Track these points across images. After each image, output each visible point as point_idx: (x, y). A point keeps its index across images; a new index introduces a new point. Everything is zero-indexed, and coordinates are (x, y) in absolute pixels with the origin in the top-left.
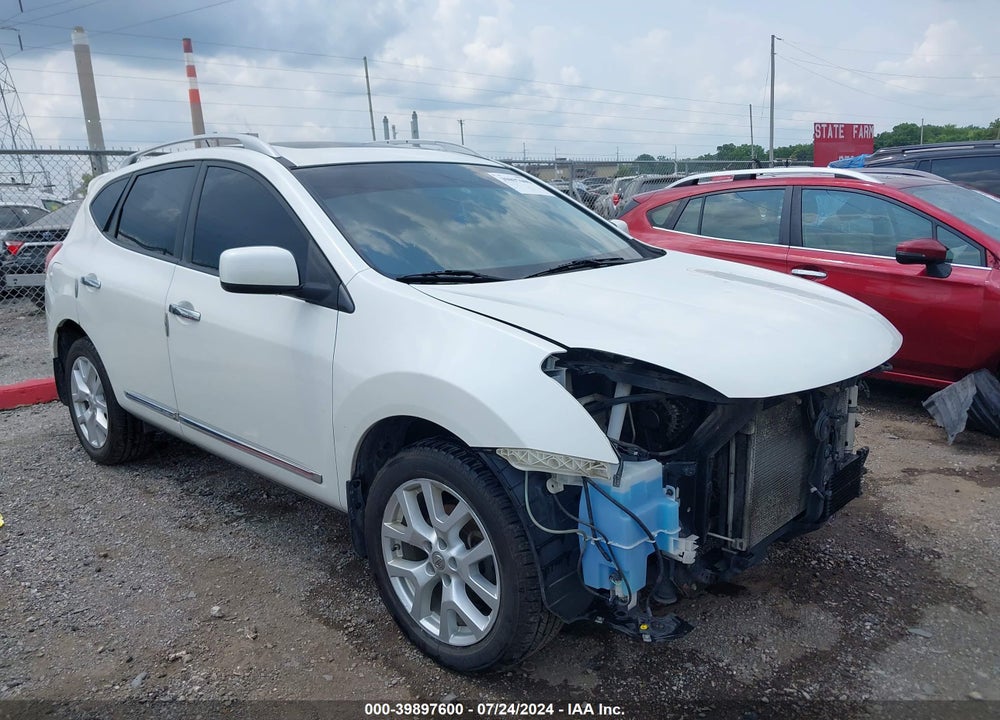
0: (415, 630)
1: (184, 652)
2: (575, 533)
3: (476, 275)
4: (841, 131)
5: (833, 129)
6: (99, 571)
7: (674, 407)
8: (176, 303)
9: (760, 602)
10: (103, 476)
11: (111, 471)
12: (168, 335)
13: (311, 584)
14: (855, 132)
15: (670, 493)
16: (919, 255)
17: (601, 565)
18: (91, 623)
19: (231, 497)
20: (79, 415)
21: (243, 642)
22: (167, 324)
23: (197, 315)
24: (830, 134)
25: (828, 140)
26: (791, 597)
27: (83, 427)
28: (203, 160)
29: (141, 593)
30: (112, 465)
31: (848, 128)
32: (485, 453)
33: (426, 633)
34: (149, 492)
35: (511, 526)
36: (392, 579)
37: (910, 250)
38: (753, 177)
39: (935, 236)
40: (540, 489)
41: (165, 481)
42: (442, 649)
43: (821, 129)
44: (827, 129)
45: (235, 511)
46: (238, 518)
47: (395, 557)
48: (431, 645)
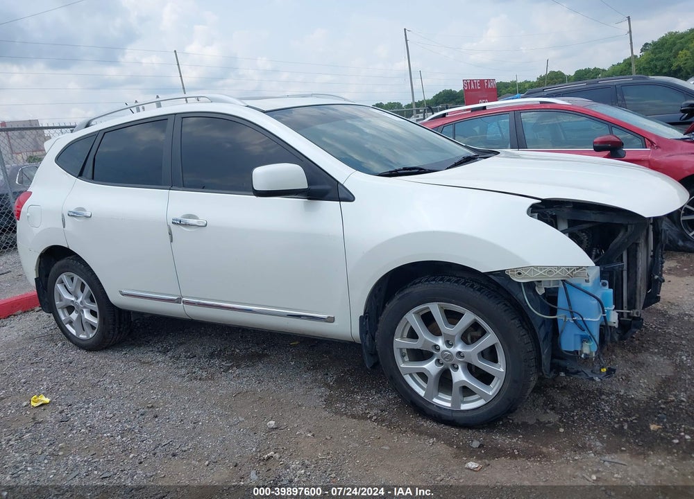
0: (430, 407)
1: (272, 453)
2: (556, 319)
3: (422, 169)
4: (478, 84)
5: (474, 83)
6: (156, 417)
7: (584, 234)
8: (179, 217)
9: (614, 357)
10: (98, 359)
11: (102, 354)
12: (172, 241)
13: (321, 396)
14: (486, 84)
15: (604, 285)
16: (607, 145)
17: (575, 335)
18: (184, 449)
19: (212, 356)
20: (63, 318)
21: (307, 439)
22: (170, 234)
23: (201, 221)
24: (473, 87)
25: (472, 90)
26: (630, 351)
27: (68, 326)
28: (175, 114)
29: (202, 425)
30: (100, 350)
31: (482, 82)
32: (494, 275)
33: (439, 407)
34: (144, 363)
35: (513, 321)
36: (405, 376)
37: (602, 142)
38: (484, 108)
39: (611, 133)
40: (532, 294)
41: (150, 354)
42: (455, 415)
43: (468, 83)
44: (470, 83)
45: (224, 363)
46: (229, 368)
47: (404, 362)
48: (447, 414)
